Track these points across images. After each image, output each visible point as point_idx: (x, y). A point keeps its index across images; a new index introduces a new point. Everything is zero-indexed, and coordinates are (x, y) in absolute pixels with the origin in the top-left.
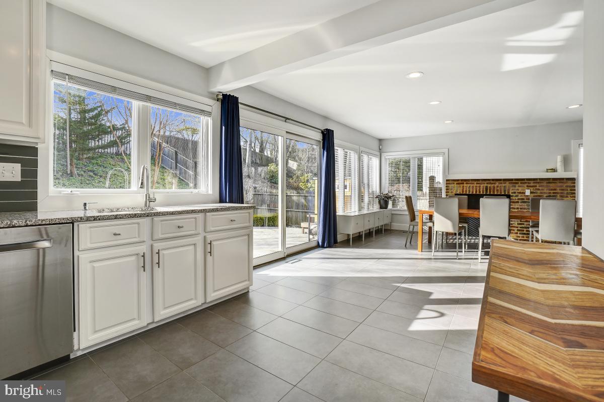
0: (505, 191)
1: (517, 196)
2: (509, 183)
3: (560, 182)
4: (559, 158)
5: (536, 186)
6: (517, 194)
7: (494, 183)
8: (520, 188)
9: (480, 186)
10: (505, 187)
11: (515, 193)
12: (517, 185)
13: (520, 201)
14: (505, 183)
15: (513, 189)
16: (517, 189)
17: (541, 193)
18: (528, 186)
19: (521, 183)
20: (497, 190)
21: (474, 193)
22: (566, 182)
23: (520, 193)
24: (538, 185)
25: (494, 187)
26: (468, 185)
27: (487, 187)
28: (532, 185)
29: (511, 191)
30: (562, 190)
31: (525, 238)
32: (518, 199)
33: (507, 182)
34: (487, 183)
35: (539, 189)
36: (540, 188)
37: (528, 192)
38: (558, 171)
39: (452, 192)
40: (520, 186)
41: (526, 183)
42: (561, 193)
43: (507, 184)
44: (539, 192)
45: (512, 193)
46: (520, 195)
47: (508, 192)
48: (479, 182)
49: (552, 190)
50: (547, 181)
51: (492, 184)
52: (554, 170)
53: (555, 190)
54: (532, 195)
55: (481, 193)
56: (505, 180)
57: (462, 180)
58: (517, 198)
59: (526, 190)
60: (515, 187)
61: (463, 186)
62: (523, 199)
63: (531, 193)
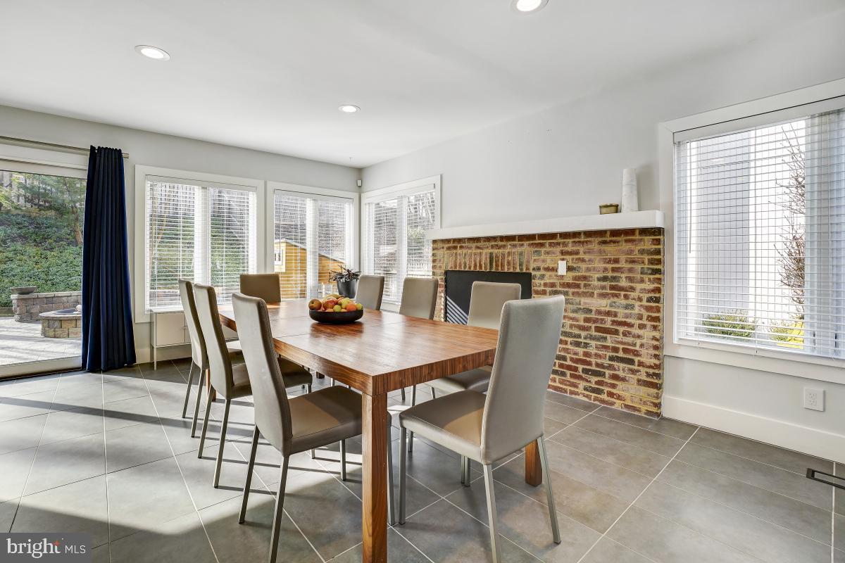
0: (521, 265)
1: (542, 277)
2: (529, 245)
3: (627, 241)
4: (626, 176)
5: (577, 253)
6: (542, 272)
7: (504, 246)
8: (548, 258)
9: (481, 253)
10: (521, 254)
11: (539, 269)
12: (543, 250)
13: (548, 289)
14: (522, 245)
15: (535, 260)
16: (544, 261)
17: (588, 270)
18: (562, 253)
19: (550, 245)
20: (509, 263)
21: (472, 269)
22: (641, 240)
23: (547, 269)
24: (581, 249)
25: (503, 255)
26: (464, 251)
27: (491, 254)
28: (570, 248)
29: (532, 265)
30: (633, 262)
31: (557, 384)
32: (545, 285)
33: (526, 243)
34: (492, 247)
35: (583, 260)
36: (587, 257)
37: (562, 268)
38: (624, 209)
39: (440, 267)
40: (548, 253)
41: (558, 244)
42: (630, 270)
43: (526, 248)
44: (583, 266)
45: (534, 269)
46: (548, 274)
47: (527, 269)
48: (479, 244)
49: (609, 261)
50: (600, 239)
51: (499, 247)
52: (616, 209)
53: (616, 261)
54: (571, 274)
55: (483, 269)
56: (523, 238)
57: (455, 240)
58: (542, 282)
59: (560, 262)
60: (538, 253)
61: (456, 254)
62: (553, 285)
63: (569, 269)
